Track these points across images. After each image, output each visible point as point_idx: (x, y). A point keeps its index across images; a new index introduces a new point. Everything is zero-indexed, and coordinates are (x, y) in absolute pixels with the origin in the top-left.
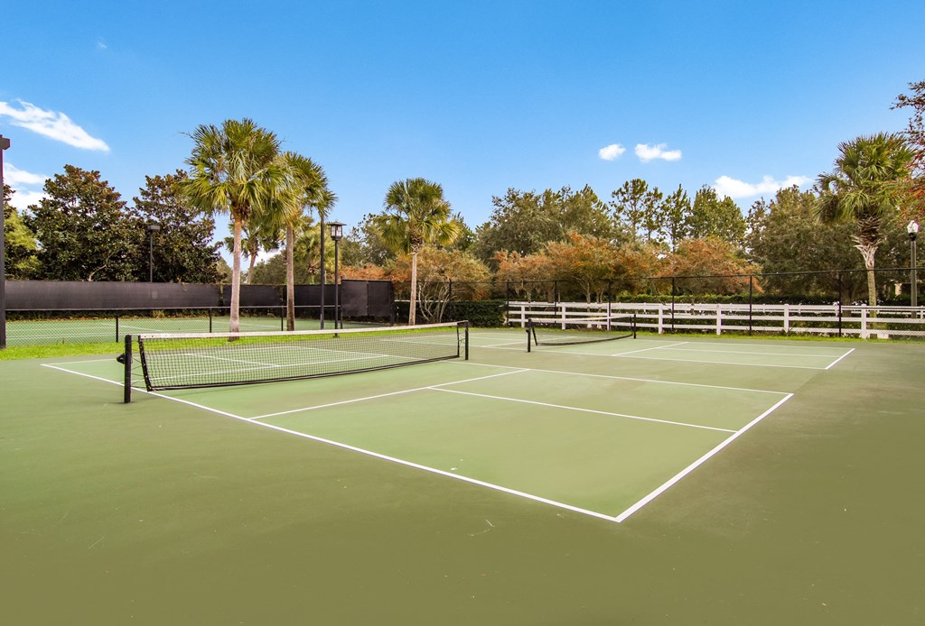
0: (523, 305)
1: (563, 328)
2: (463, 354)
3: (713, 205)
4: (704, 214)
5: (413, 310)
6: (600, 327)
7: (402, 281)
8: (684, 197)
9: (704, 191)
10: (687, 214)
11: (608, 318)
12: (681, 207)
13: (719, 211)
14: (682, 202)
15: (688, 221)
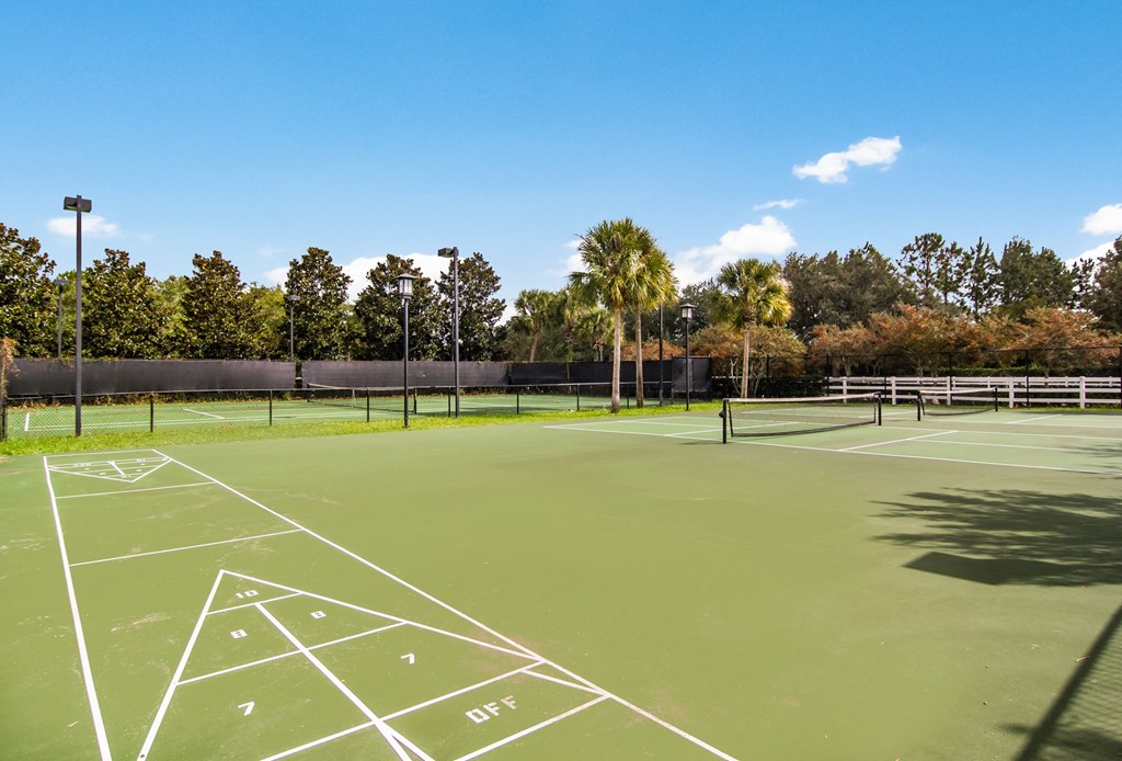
0: (844, 379)
1: (894, 403)
2: (877, 421)
3: (1028, 260)
4: (1018, 271)
5: (745, 385)
6: (937, 402)
7: (723, 358)
8: (987, 251)
9: (1016, 243)
10: (992, 271)
11: (949, 392)
12: (984, 263)
13: (1036, 267)
14: (985, 256)
15: (994, 279)
